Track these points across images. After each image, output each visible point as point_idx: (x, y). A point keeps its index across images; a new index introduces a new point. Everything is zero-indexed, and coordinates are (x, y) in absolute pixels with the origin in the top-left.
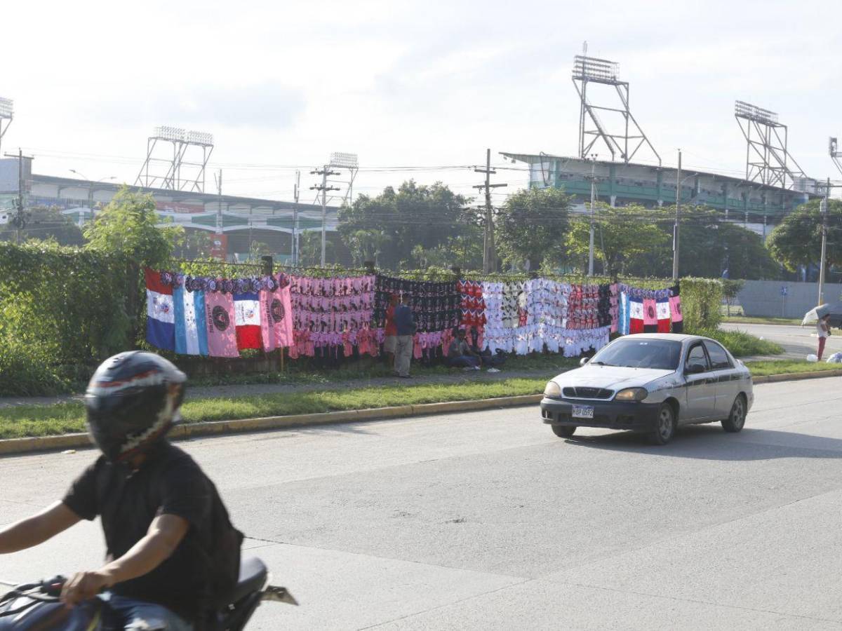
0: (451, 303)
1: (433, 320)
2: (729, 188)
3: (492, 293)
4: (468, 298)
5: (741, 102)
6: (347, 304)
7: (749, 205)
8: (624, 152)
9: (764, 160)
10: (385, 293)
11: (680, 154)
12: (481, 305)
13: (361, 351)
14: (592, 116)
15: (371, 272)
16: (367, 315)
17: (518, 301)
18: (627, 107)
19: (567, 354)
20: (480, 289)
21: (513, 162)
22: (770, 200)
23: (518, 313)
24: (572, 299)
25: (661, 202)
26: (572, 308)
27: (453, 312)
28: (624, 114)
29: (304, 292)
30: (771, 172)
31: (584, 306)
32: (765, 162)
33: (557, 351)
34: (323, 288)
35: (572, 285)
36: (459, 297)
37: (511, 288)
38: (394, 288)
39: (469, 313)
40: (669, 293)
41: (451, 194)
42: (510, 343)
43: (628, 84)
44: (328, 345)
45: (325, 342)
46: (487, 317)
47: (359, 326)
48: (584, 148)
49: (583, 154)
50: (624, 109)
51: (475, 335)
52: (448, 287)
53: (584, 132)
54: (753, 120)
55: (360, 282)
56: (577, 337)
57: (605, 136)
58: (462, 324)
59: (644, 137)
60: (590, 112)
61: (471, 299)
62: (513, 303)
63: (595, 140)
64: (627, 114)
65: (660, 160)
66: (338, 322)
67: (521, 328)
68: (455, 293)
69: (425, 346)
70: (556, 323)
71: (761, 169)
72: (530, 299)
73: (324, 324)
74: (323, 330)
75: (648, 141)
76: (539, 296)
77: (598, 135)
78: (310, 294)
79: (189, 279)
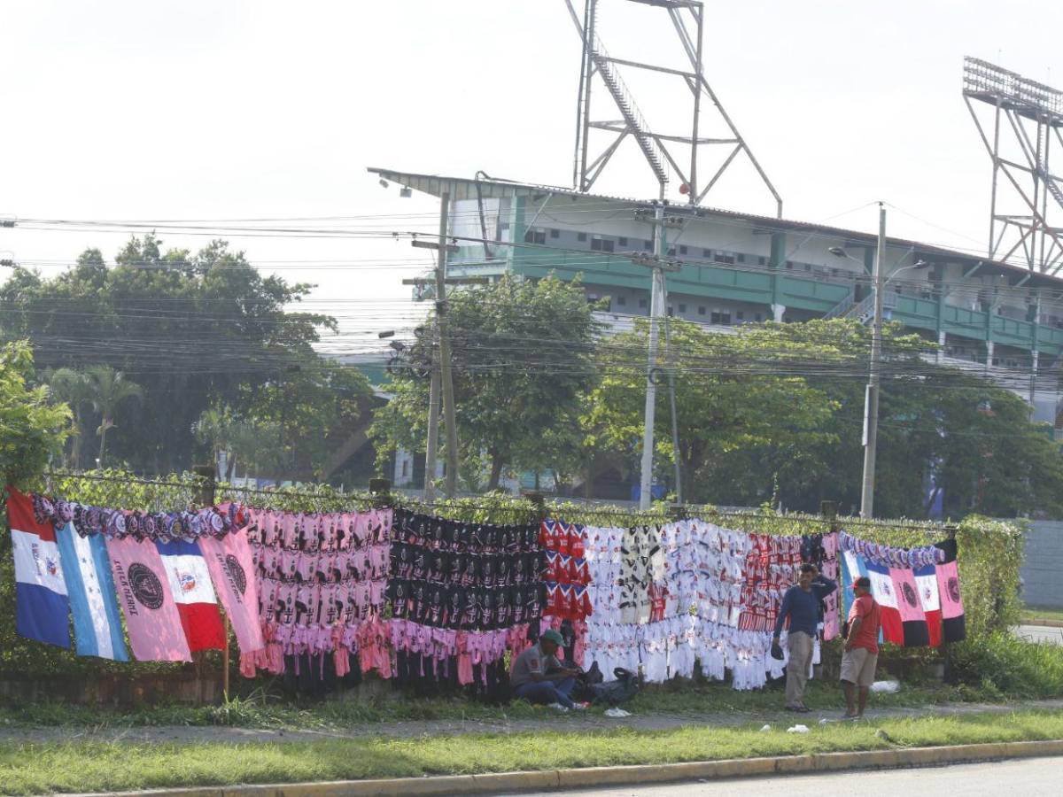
0: (528, 571)
1: (494, 606)
2: (947, 278)
3: (602, 550)
4: (558, 560)
5: (978, 62)
6: (342, 565)
7: (996, 323)
8: (689, 180)
9: (1034, 208)
10: (408, 546)
11: (883, 213)
12: (582, 574)
13: (364, 667)
14: (610, 83)
15: (384, 502)
16: (377, 590)
17: (651, 567)
18: (698, 65)
19: (741, 683)
20: (581, 540)
21: (405, 193)
22: (1047, 313)
23: (650, 593)
24: (751, 564)
25: (779, 310)
26: (751, 583)
27: (531, 588)
28: (689, 82)
29: (269, 541)
30: (1049, 239)
31: (773, 580)
32: (1036, 214)
33: (721, 677)
34: (302, 534)
35: (752, 536)
36: (542, 557)
37: (637, 539)
38: (425, 537)
39: (558, 590)
40: (937, 556)
41: (253, 275)
42: (635, 656)
43: (701, 5)
44: (306, 651)
45: (303, 644)
46: (592, 600)
47: (361, 613)
48: (588, 165)
49: (583, 179)
50: (693, 71)
51: (569, 639)
52: (523, 536)
53: (587, 124)
54: (1006, 106)
55: (366, 524)
56: (760, 648)
57: (640, 136)
58: (546, 614)
59: (741, 143)
60: (605, 74)
61: (564, 563)
62: (641, 573)
63: (615, 146)
64: (697, 82)
65: (780, 202)
66: (326, 605)
67: (653, 625)
68: (534, 548)
69: (477, 661)
70: (719, 616)
71: (1025, 231)
72: (672, 564)
73: (301, 607)
74: (298, 620)
75: (748, 152)
76: (689, 559)
77: (624, 133)
78: (278, 544)
79: (78, 511)
